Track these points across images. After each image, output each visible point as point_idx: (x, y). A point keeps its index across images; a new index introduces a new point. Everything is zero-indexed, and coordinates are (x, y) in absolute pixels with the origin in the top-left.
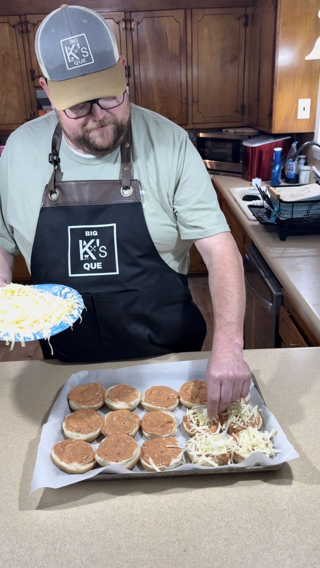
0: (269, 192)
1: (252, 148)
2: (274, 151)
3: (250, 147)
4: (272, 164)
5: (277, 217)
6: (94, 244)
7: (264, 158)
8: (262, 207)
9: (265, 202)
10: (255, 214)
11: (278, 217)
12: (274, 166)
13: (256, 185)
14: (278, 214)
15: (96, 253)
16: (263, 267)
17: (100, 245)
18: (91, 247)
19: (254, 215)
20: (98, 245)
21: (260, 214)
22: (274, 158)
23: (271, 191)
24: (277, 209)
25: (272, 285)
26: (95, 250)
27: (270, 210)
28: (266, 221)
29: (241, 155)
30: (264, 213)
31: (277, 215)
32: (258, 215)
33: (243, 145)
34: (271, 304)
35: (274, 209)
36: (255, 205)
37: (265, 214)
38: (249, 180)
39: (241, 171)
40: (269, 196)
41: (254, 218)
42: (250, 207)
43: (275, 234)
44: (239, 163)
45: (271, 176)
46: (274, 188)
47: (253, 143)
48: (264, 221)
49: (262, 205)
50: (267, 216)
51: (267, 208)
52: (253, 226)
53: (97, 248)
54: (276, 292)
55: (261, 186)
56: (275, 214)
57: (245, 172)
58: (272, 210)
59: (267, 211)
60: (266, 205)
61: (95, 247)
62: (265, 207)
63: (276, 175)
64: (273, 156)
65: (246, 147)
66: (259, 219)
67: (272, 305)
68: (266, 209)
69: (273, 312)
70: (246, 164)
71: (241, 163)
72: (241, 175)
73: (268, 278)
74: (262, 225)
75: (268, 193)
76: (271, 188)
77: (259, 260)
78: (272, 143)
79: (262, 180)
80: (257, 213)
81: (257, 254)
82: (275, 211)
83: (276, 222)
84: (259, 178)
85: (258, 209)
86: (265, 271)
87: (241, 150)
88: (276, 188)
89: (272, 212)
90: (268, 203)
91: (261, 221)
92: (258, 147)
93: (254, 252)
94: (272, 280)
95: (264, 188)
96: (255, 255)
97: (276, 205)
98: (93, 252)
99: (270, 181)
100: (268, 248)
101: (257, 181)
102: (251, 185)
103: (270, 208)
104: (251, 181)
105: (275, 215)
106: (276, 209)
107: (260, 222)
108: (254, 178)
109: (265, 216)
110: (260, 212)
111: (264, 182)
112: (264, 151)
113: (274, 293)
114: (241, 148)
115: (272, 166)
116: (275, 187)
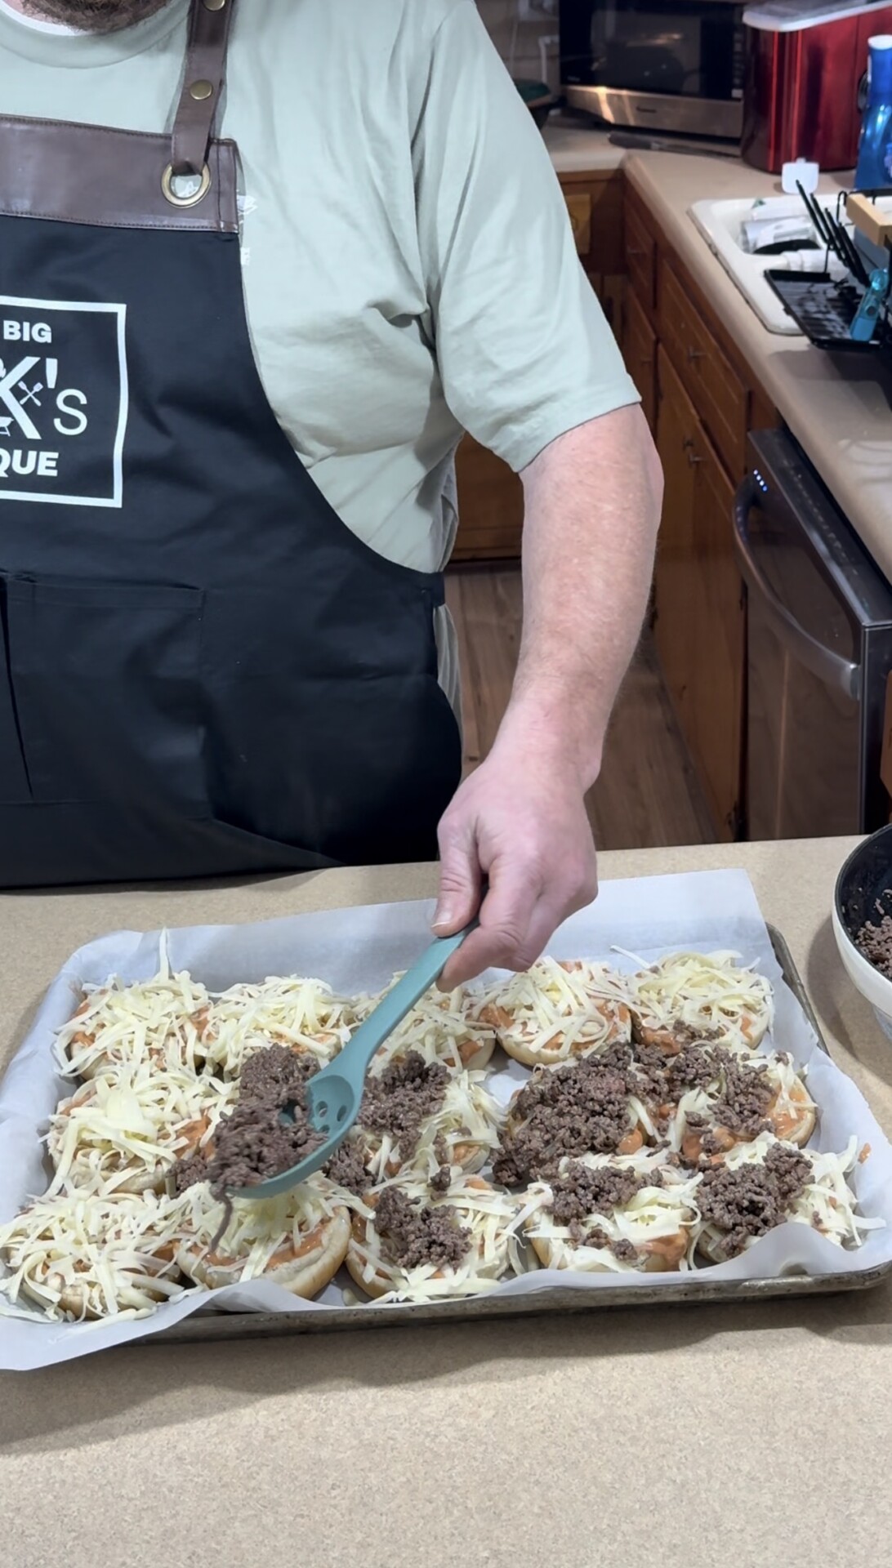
0: (849, 214)
1: (782, 35)
2: (870, 51)
3: (772, 33)
4: (862, 102)
5: (879, 318)
6: (37, 374)
7: (830, 77)
8: (822, 277)
9: (833, 255)
10: (795, 308)
11: (883, 316)
12: (870, 108)
13: (797, 190)
14: (884, 303)
15: (42, 413)
16: (821, 519)
17: (61, 384)
18: (23, 386)
19: (788, 311)
20: (51, 384)
21: (811, 307)
22: (869, 78)
23: (855, 212)
24: (881, 284)
25: (856, 592)
26: (38, 403)
27: (852, 290)
28: (837, 336)
29: (737, 65)
30: (830, 300)
31: (882, 311)
32: (806, 312)
33: (745, 26)
34: (852, 666)
35: (866, 282)
36: (794, 268)
37: (834, 307)
38: (771, 168)
39: (737, 132)
40: (851, 232)
41: (789, 323)
42: (775, 277)
43: (874, 387)
44: (728, 97)
45: (857, 152)
46: (870, 200)
47: (784, 16)
48: (830, 333)
49: (821, 270)
50: (840, 314)
51: (843, 282)
52: (786, 357)
53: (48, 396)
54: (873, 618)
55: (816, 191)
56: (872, 303)
57: (752, 137)
58: (861, 289)
59: (841, 294)
60: (838, 268)
61: (38, 387)
62: (833, 277)
63: (875, 146)
64: (865, 71)
65: (756, 32)
66: (809, 325)
67: (854, 670)
68: (837, 285)
69: (859, 697)
70: (758, 105)
71: (738, 100)
72: (736, 151)
73: (840, 565)
74: (822, 352)
75: (844, 219)
76: (858, 199)
77: (805, 494)
78: (859, 17)
79: (822, 170)
80: (801, 304)
81: (797, 470)
82: (874, 291)
83: (875, 336)
84: (809, 159)
85: (804, 286)
86: (832, 535)
87: (738, 47)
88: (879, 200)
89: (860, 297)
90: (847, 262)
91: (816, 336)
92: (805, 31)
93: (786, 463)
94: (855, 572)
95: (829, 201)
96: (792, 472)
97: (875, 266)
98: (28, 408)
99: (854, 172)
100: (844, 443)
101: (801, 172)
102: (778, 188)
103: (854, 282)
104: (778, 172)
105: (872, 311)
106: (875, 285)
107: (813, 340)
108: (790, 159)
109: (833, 316)
110: (813, 300)
111: (827, 177)
112: (830, 46)
113: (866, 621)
114: (737, 36)
115: (860, 111)
116: (873, 193)
